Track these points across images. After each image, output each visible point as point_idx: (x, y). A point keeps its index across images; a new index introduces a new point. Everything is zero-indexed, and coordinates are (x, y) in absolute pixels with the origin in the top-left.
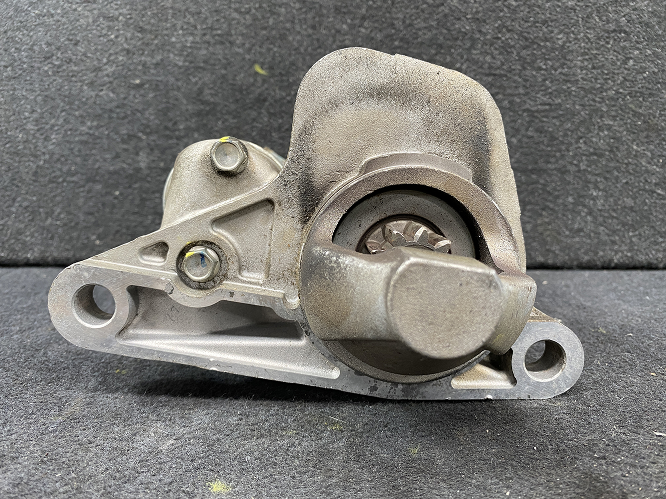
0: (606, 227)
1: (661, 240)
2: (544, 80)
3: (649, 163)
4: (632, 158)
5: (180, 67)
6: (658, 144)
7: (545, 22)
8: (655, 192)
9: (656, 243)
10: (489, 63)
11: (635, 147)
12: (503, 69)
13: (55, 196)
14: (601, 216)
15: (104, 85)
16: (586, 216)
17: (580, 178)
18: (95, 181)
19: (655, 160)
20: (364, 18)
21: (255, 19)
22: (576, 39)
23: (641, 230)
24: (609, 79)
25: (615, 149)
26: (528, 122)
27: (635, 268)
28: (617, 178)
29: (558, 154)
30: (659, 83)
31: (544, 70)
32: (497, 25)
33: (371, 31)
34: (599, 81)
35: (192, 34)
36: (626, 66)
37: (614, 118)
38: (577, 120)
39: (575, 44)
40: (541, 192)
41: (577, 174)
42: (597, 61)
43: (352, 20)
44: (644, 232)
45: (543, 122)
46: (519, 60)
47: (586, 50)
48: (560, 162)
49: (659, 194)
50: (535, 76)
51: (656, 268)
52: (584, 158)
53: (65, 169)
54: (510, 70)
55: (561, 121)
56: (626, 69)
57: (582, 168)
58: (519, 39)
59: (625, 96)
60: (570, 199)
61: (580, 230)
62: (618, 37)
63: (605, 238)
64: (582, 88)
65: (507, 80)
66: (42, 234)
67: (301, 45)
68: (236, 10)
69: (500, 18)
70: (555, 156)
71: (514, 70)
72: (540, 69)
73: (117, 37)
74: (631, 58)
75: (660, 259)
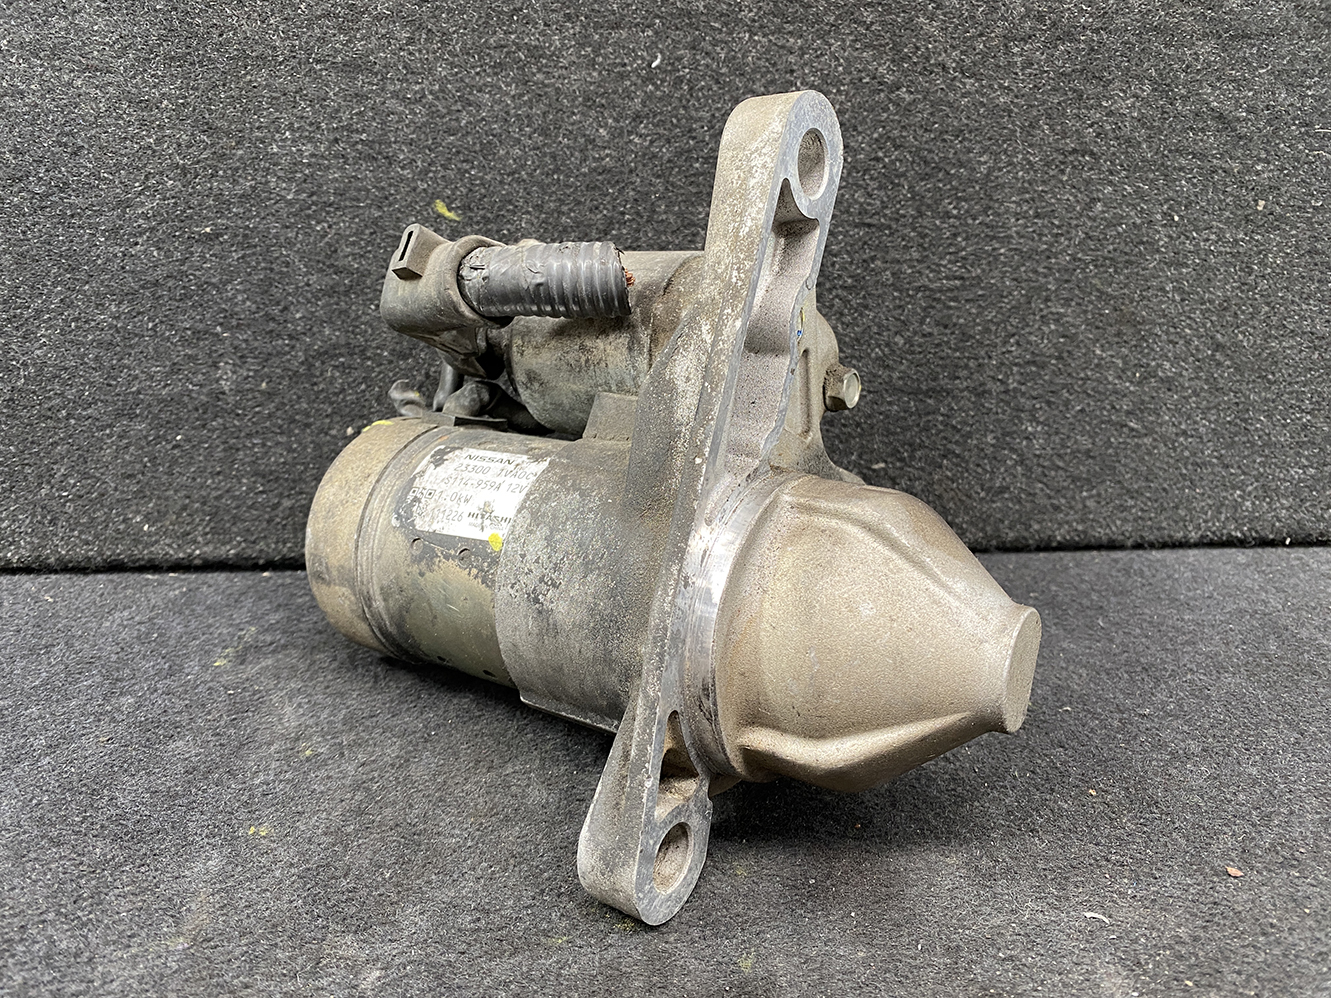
0: (1045, 484)
1: (1131, 502)
2: (955, 235)
3: (1120, 377)
4: (1092, 370)
5: (290, 203)
6: (1135, 346)
7: (958, 133)
8: (1126, 426)
9: (1123, 508)
10: (861, 205)
11: (1098, 352)
12: (885, 216)
14: (1039, 465)
15: (141, 234)
16: (1014, 466)
17: (1008, 403)
18: (132, 417)
19: (1129, 374)
20: (637, 118)
21: (433, 113)
22: (1010, 163)
23: (1101, 488)
24: (1062, 235)
25: (1065, 355)
26: (924, 309)
27: (1088, 547)
28: (1067, 403)
29: (972, 364)
30: (1143, 243)
31: (955, 217)
32: (875, 135)
33: (652, 142)
34: (1044, 239)
35: (310, 139)
36: (1090, 214)
37: (1067, 302)
38: (1006, 305)
39: (1009, 172)
40: (941, 427)
41: (1002, 396)
42: (1044, 204)
43: (616, 120)
44: (1106, 491)
45: (950, 308)
46: (913, 198)
47: (1026, 185)
48: (975, 376)
49: (1132, 430)
50: (939, 229)
51: (1121, 547)
52: (1015, 369)
54: (895, 216)
55: (980, 306)
56: (1090, 218)
57: (1011, 387)
58: (914, 162)
59: (1087, 265)
60: (990, 439)
61: (1003, 489)
62: (1080, 161)
63: (1042, 501)
64: (1016, 249)
65: (891, 234)
66: (34, 515)
67: (523, 166)
68: (395, 95)
69: (883, 124)
70: (966, 366)
71: (904, 216)
72: (948, 215)
73: (159, 141)
74: (1099, 200)
75: (1127, 534)
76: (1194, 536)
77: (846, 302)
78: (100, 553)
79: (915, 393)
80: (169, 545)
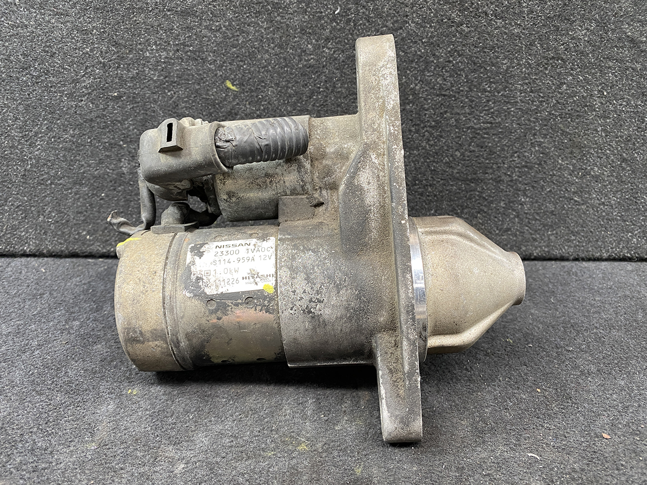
0: (530, 228)
1: (573, 238)
2: (488, 101)
3: (571, 175)
4: (556, 170)
5: (155, 82)
6: (580, 159)
7: (492, 48)
8: (573, 199)
9: (569, 241)
10: (441, 85)
11: (560, 162)
12: (453, 90)
14: (527, 218)
15: (84, 96)
16: (514, 218)
17: (512, 187)
18: (81, 184)
19: (576, 173)
20: (327, 39)
21: (225, 37)
22: (518, 64)
23: (558, 230)
24: (544, 101)
25: (543, 163)
26: (471, 138)
27: (550, 259)
28: (542, 187)
29: (494, 166)
30: (586, 106)
31: (489, 92)
32: (449, 49)
33: (334, 52)
34: (535, 103)
35: (165, 50)
36: (560, 90)
37: (545, 136)
38: (513, 137)
39: (518, 69)
40: (478, 198)
41: (509, 183)
42: (535, 85)
43: (317, 41)
44: (561, 232)
45: (485, 138)
46: (467, 82)
47: (526, 75)
48: (496, 173)
49: (576, 201)
50: (480, 97)
51: (567, 260)
52: (517, 169)
54: (457, 90)
55: (500, 137)
56: (559, 93)
57: (514, 179)
58: (468, 63)
59: (556, 117)
60: (502, 204)
61: (508, 229)
62: (555, 63)
63: (527, 236)
64: (520, 109)
65: (455, 100)
66: (36, 230)
67: (269, 64)
68: (207, 27)
69: (453, 43)
70: (492, 167)
71: (462, 91)
72: (485, 91)
73: (92, 50)
74: (565, 83)
75: (571, 254)
76: (605, 255)
77: (431, 134)
78: (67, 248)
79: (465, 180)
80: (99, 246)
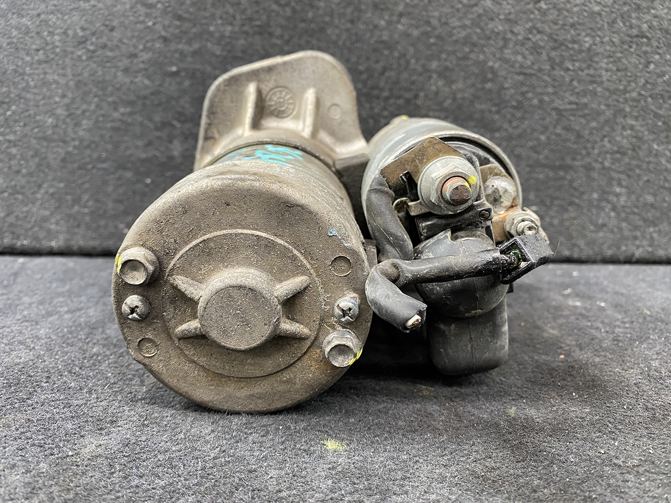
13: (83, 183)
53: (95, 155)
